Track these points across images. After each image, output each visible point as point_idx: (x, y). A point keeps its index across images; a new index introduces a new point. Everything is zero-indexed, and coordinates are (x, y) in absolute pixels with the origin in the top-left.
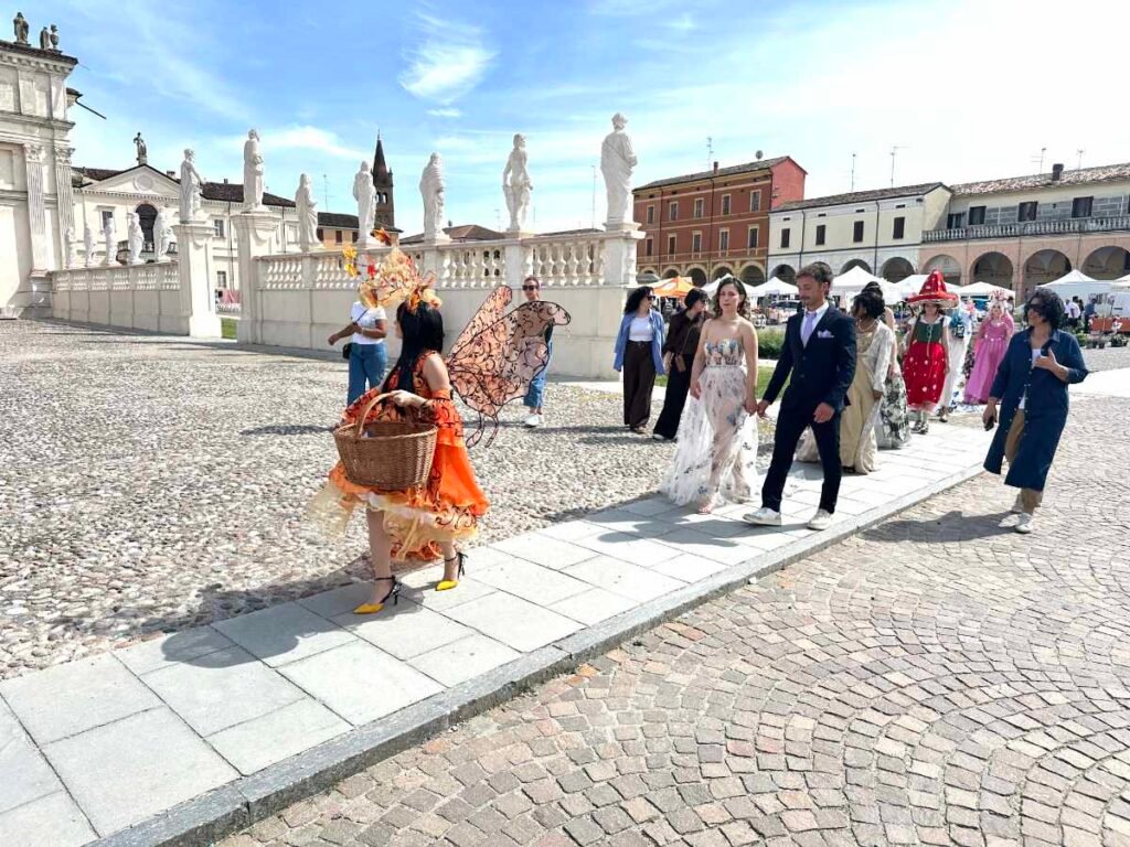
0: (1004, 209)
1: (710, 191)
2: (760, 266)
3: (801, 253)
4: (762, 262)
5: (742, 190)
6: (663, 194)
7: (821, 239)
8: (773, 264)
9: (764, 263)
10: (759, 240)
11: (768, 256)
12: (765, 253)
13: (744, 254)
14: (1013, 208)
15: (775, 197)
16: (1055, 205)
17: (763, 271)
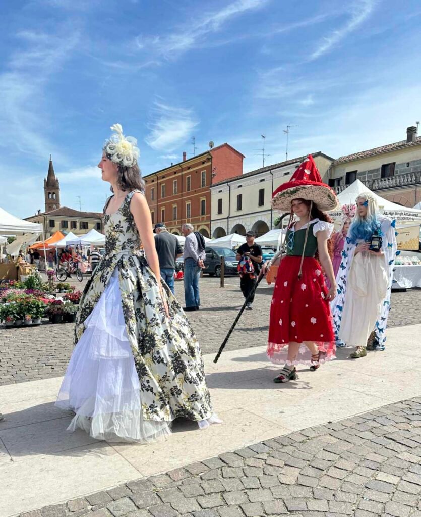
0: (370, 172)
1: (180, 174)
2: (207, 229)
3: (228, 218)
4: (207, 225)
5: (196, 172)
6: (158, 179)
7: (239, 207)
8: (214, 226)
9: (209, 226)
10: (205, 209)
11: (211, 221)
12: (209, 219)
13: (198, 220)
14: (377, 170)
15: (214, 175)
16: (408, 164)
17: (209, 232)
